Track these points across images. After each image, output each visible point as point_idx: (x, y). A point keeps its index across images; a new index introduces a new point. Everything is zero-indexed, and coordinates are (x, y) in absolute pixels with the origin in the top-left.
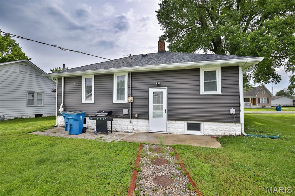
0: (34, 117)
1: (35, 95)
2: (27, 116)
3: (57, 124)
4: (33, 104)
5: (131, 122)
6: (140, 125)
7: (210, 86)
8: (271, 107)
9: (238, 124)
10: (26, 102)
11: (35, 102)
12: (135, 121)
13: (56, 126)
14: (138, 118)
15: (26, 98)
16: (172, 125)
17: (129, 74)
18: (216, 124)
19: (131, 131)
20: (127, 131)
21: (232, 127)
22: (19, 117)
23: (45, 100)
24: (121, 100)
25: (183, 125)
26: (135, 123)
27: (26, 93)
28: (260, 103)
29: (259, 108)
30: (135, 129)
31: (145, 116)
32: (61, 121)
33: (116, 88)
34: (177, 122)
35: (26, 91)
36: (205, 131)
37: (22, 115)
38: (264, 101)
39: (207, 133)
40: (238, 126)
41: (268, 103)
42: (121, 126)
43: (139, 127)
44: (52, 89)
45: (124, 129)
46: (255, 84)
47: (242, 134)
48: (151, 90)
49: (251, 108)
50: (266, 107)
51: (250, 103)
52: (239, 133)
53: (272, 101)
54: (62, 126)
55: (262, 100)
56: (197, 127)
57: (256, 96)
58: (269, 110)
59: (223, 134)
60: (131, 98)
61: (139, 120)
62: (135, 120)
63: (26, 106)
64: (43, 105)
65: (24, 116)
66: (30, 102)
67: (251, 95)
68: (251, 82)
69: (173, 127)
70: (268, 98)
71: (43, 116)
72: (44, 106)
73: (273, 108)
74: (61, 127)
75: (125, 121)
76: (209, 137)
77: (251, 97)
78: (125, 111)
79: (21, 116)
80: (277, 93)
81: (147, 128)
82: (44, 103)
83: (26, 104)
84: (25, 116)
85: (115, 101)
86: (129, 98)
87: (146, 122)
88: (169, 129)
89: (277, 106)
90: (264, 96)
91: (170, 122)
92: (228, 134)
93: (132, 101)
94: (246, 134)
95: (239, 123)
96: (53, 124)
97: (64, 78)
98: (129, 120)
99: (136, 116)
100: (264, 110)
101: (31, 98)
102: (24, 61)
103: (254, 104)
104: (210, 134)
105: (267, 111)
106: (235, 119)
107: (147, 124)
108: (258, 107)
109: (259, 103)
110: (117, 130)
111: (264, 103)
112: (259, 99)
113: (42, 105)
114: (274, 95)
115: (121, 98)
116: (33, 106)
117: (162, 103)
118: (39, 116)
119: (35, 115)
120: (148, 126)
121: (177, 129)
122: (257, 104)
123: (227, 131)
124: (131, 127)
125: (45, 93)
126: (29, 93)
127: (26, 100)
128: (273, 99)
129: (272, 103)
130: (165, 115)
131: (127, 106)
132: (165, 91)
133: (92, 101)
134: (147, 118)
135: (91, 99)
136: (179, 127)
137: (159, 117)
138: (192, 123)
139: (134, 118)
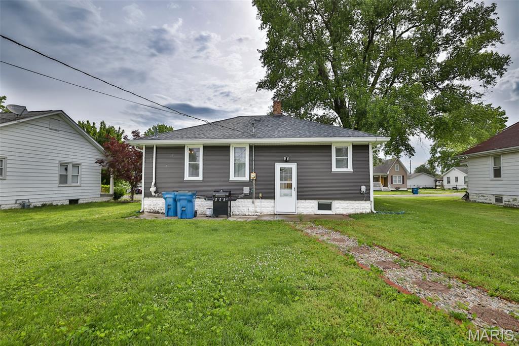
0: (68, 203)
1: (70, 167)
2: (58, 202)
3: (144, 209)
4: (66, 183)
5: (253, 203)
6: (264, 207)
8: (406, 189)
9: (368, 202)
10: (57, 179)
11: (70, 178)
12: (258, 202)
13: (141, 211)
14: (262, 198)
15: (57, 172)
16: (302, 204)
17: (251, 147)
18: (348, 202)
19: (253, 214)
20: (247, 214)
21: (362, 205)
22: (48, 203)
23: (83, 176)
24: (238, 177)
25: (314, 204)
26: (259, 204)
27: (57, 165)
29: (391, 191)
30: (258, 211)
31: (271, 195)
32: (150, 205)
33: (234, 162)
34: (307, 201)
35: (57, 162)
36: (336, 210)
37: (52, 199)
38: (397, 182)
39: (338, 212)
40: (368, 203)
41: (403, 183)
42: (240, 208)
43: (263, 208)
44: (95, 159)
45: (245, 212)
46: (386, 157)
47: (372, 211)
48: (278, 166)
49: (381, 191)
50: (400, 189)
51: (380, 183)
52: (369, 211)
53: (408, 181)
54: (152, 211)
55: (395, 179)
56: (328, 207)
57: (388, 173)
58: (404, 193)
59: (354, 213)
60: (253, 175)
61: (263, 200)
62: (258, 200)
63: (57, 185)
64: (80, 183)
65: (54, 202)
66: (63, 179)
67: (382, 172)
68: (381, 155)
69: (303, 206)
70: (403, 176)
71: (80, 202)
72: (82, 185)
73: (409, 190)
74: (150, 212)
75: (245, 202)
76: (342, 216)
77: (381, 174)
78: (246, 190)
79: (50, 202)
80: (416, 169)
81: (272, 209)
82: (81, 181)
83: (57, 182)
84: (56, 202)
85: (232, 178)
86: (252, 174)
87: (271, 202)
88: (298, 209)
89: (414, 187)
90: (397, 173)
91: (300, 201)
92: (359, 212)
93: (255, 179)
94: (375, 212)
95: (369, 200)
96: (137, 210)
97: (157, 148)
98: (251, 200)
99: (260, 195)
100: (397, 193)
101: (64, 173)
102: (57, 114)
103: (385, 185)
104: (341, 213)
105: (401, 194)
106: (365, 197)
107: (273, 204)
108: (391, 189)
109: (392, 183)
110: (235, 213)
111: (397, 183)
112: (392, 176)
113: (78, 184)
114: (412, 172)
115: (238, 174)
116: (68, 185)
117: (290, 179)
118: (74, 202)
119: (68, 201)
120: (274, 207)
121: (307, 209)
122: (389, 184)
123: (358, 209)
124: (254, 209)
125: (83, 164)
126: (62, 164)
127: (57, 175)
128: (410, 177)
129: (408, 184)
130: (294, 193)
131: (248, 184)
132: (294, 166)
133: (200, 178)
134: (272, 197)
135: (197, 175)
136: (310, 207)
137: (286, 195)
138: (323, 201)
139: (258, 198)
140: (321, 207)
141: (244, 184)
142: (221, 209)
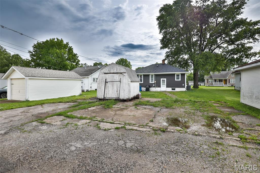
6: (158, 89)
7: (178, 78)
12: (156, 88)
14: (158, 87)
17: (155, 75)
18: (179, 88)
28: (230, 83)
31: (160, 86)
36: (176, 90)
38: (233, 82)
45: (153, 90)
48: (162, 79)
49: (223, 86)
51: (223, 83)
55: (231, 81)
56: (174, 89)
57: (227, 78)
60: (155, 82)
75: (153, 88)
77: (223, 79)
78: (154, 85)
85: (150, 82)
88: (167, 90)
90: (233, 78)
91: (167, 88)
98: (155, 88)
100: (232, 87)
103: (226, 84)
106: (184, 87)
107: (160, 89)
108: (228, 86)
110: (151, 90)
112: (229, 80)
115: (152, 81)
117: (165, 83)
123: (182, 90)
124: (155, 90)
130: (166, 86)
131: (154, 84)
132: (165, 79)
133: (143, 82)
134: (160, 87)
135: (142, 82)
136: (170, 89)
137: (164, 87)
138: (173, 88)
139: (156, 87)
140: (172, 89)
141: (153, 84)
142: (148, 90)
